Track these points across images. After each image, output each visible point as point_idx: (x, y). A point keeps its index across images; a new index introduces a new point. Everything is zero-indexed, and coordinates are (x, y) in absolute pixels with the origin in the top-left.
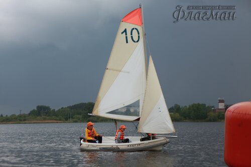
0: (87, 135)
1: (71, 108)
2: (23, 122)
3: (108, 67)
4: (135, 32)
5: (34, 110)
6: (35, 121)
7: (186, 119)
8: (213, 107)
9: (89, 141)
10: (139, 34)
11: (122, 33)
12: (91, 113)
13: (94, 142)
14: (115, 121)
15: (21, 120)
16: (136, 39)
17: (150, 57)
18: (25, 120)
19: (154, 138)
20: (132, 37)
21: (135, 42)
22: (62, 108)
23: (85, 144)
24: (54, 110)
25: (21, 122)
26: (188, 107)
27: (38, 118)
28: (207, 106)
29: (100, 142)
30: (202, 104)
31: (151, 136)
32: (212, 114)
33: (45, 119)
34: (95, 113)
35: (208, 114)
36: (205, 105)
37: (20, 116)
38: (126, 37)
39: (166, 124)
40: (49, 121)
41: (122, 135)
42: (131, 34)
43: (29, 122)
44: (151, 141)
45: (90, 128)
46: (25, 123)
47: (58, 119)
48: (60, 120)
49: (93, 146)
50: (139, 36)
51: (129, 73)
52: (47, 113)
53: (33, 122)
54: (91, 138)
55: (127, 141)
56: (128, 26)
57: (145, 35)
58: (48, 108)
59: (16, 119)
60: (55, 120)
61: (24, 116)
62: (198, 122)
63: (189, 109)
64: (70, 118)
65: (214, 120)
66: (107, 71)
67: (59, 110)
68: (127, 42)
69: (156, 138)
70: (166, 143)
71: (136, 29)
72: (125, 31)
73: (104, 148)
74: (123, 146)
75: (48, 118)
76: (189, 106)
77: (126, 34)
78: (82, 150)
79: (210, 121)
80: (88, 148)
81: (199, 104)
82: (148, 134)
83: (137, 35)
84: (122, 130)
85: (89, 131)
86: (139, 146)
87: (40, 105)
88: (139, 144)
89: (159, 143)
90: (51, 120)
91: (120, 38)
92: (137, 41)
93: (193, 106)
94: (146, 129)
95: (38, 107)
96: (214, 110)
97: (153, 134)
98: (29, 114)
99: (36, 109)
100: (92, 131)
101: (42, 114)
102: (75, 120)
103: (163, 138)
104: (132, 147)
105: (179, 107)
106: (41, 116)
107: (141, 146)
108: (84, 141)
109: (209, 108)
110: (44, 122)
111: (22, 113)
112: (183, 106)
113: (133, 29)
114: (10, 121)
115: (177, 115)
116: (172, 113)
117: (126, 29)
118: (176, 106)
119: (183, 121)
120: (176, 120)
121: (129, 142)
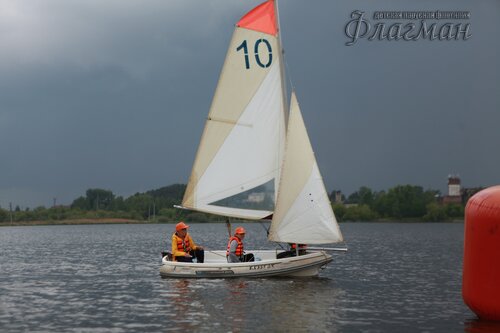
0: (174, 247)
1: (154, 194)
2: (61, 222)
3: (214, 113)
4: (262, 46)
5: (81, 199)
7: (383, 217)
8: (437, 192)
9: (179, 259)
10: (270, 50)
11: (238, 49)
12: (180, 204)
13: (190, 260)
14: (227, 220)
15: (55, 218)
16: (264, 60)
17: (294, 97)
18: (62, 218)
19: (302, 252)
20: (257, 57)
21: (263, 66)
22: (137, 194)
23: (168, 265)
24: (121, 198)
26: (387, 192)
27: (90, 213)
28: (424, 190)
29: (201, 260)
30: (416, 187)
31: (297, 249)
32: (434, 206)
33: (103, 216)
34: (187, 204)
35: (427, 206)
36: (420, 188)
37: (54, 210)
38: (247, 57)
39: (324, 226)
40: (111, 220)
41: (240, 248)
42: (256, 51)
43: (72, 221)
44: (297, 258)
47: (129, 215)
48: (133, 218)
49: (184, 268)
50: (271, 55)
51: (251, 126)
54: (182, 254)
55: (250, 258)
56: (250, 35)
57: (283, 52)
58: (108, 195)
59: (46, 215)
61: (63, 210)
62: (407, 222)
63: (390, 196)
64: (152, 214)
65: (439, 218)
66: (210, 123)
67: (131, 199)
68: (248, 67)
69: (306, 253)
70: (326, 262)
71: (265, 41)
72: (244, 45)
73: (204, 272)
74: (241, 267)
75: (108, 213)
76: (391, 191)
77: (246, 52)
79: (432, 220)
80: (175, 272)
81: (409, 187)
82: (291, 244)
83: (268, 53)
84: (240, 237)
85: (179, 239)
86: (271, 269)
87: (93, 188)
88: (273, 264)
89: (311, 261)
91: (235, 58)
92: (268, 65)
93: (397, 190)
94: (285, 234)
95: (89, 192)
96: (440, 199)
97: (300, 245)
98: (72, 206)
99: (85, 196)
100: (186, 239)
101: (97, 205)
102: (161, 217)
103: (319, 253)
104: (257, 271)
105: (370, 193)
106: (95, 210)
107: (276, 268)
109: (430, 194)
110: (100, 221)
111: (57, 204)
112: (378, 191)
113: (260, 41)
114: (34, 219)
115: (366, 208)
116: (356, 205)
117: (245, 42)
118: (363, 189)
119: (377, 222)
120: (364, 219)
121: (253, 260)
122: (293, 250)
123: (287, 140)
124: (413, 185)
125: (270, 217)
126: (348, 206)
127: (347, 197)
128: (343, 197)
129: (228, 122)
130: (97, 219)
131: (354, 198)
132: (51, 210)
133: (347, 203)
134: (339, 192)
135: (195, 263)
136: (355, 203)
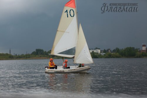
2: (29, 58)
3: (58, 30)
4: (72, 11)
5: (34, 52)
6: (35, 58)
7: (123, 56)
8: (139, 49)
9: (50, 68)
10: (74, 12)
11: (65, 12)
14: (63, 58)
15: (27, 57)
16: (72, 15)
17: (80, 25)
18: (29, 57)
19: (83, 66)
20: (70, 14)
21: (72, 17)
23: (47, 70)
24: (46, 51)
25: (28, 58)
26: (124, 49)
27: (37, 56)
28: (135, 48)
29: (56, 68)
30: (132, 48)
32: (138, 53)
33: (41, 57)
34: (52, 54)
35: (136, 53)
36: (134, 48)
37: (27, 55)
38: (67, 14)
41: (66, 65)
42: (70, 13)
44: (82, 67)
45: (51, 61)
46: (30, 59)
47: (48, 56)
48: (49, 57)
49: (51, 71)
50: (74, 14)
51: (69, 33)
52: (41, 53)
53: (34, 58)
54: (53, 66)
55: (69, 68)
57: (77, 13)
58: (42, 51)
59: (25, 57)
60: (47, 57)
61: (29, 55)
62: (130, 58)
66: (58, 32)
67: (48, 52)
68: (68, 17)
69: (84, 66)
70: (89, 69)
71: (72, 10)
72: (67, 11)
73: (56, 72)
74: (66, 70)
75: (42, 56)
76: (125, 49)
77: (67, 13)
78: (46, 73)
79: (137, 57)
80: (49, 72)
81: (130, 48)
83: (73, 13)
84: (66, 62)
85: (51, 63)
86: (74, 71)
87: (37, 49)
88: (75, 69)
90: (44, 57)
91: (64, 15)
93: (127, 48)
95: (37, 50)
96: (140, 51)
98: (32, 54)
99: (35, 51)
101: (39, 54)
103: (87, 66)
104: (71, 71)
105: (119, 49)
107: (76, 70)
108: (48, 68)
109: (137, 49)
111: (27, 53)
112: (121, 49)
114: (21, 58)
115: (118, 54)
116: (115, 53)
117: (67, 10)
118: (117, 48)
119: (121, 58)
120: (117, 57)
121: (70, 68)
122: (80, 65)
123: (78, 36)
124: (132, 47)
125: (74, 57)
126: (112, 53)
127: (112, 51)
128: (111, 51)
129: (63, 32)
130: (39, 58)
131: (114, 51)
132: (26, 55)
133: (112, 52)
134: (110, 49)
135: (55, 69)
136: (115, 52)
